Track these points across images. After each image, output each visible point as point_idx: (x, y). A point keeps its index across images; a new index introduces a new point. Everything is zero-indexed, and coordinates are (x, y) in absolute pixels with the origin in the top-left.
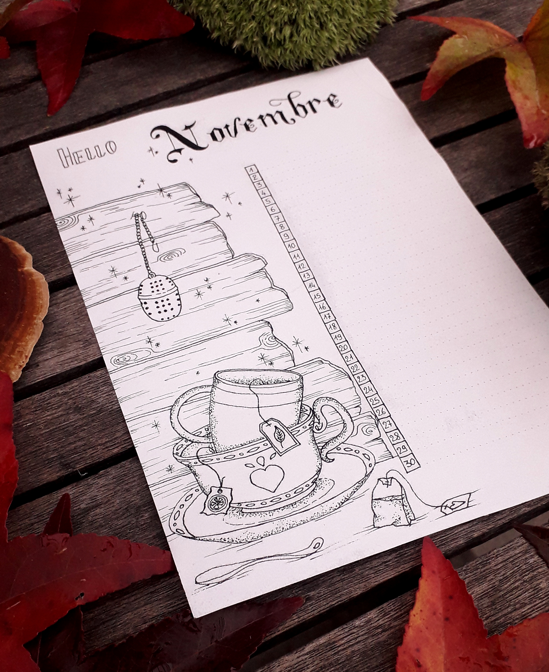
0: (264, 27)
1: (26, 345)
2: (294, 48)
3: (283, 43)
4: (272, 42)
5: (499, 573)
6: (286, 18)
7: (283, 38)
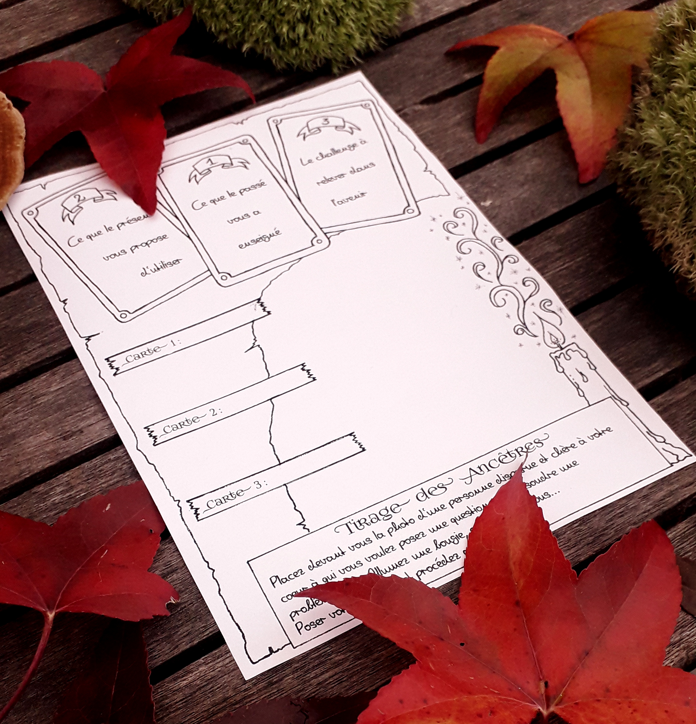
0: (276, 26)
2: (310, 47)
3: (297, 41)
4: (286, 43)
6: (299, 15)
7: (296, 36)
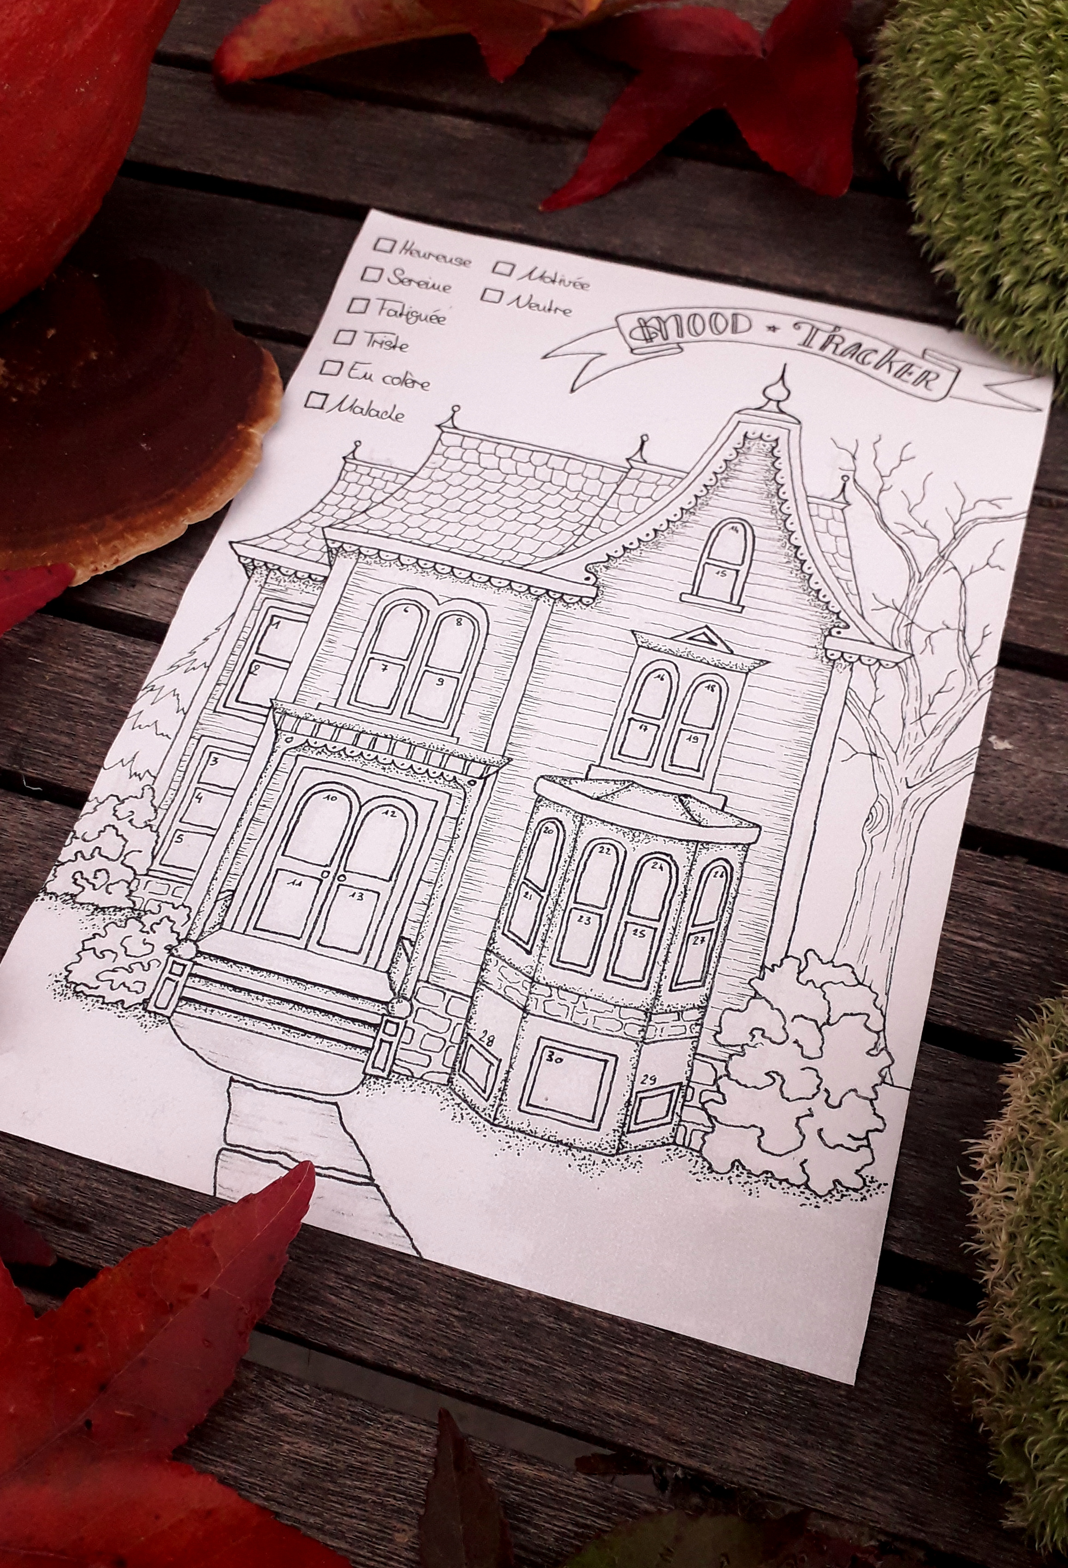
0: (1000, 265)
1: (133, 545)
3: (1018, 311)
5: (361, 1455)
6: (1049, 269)
